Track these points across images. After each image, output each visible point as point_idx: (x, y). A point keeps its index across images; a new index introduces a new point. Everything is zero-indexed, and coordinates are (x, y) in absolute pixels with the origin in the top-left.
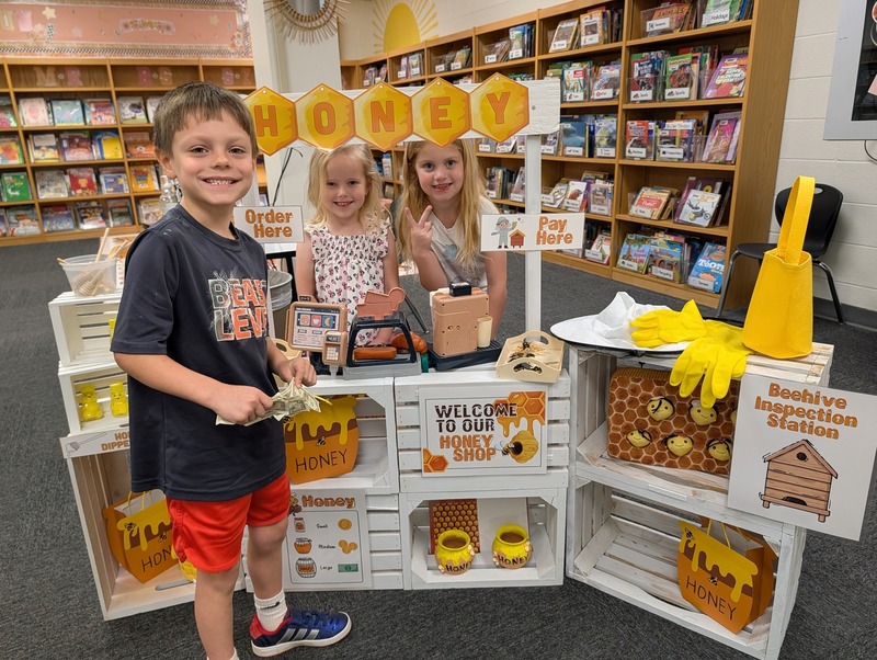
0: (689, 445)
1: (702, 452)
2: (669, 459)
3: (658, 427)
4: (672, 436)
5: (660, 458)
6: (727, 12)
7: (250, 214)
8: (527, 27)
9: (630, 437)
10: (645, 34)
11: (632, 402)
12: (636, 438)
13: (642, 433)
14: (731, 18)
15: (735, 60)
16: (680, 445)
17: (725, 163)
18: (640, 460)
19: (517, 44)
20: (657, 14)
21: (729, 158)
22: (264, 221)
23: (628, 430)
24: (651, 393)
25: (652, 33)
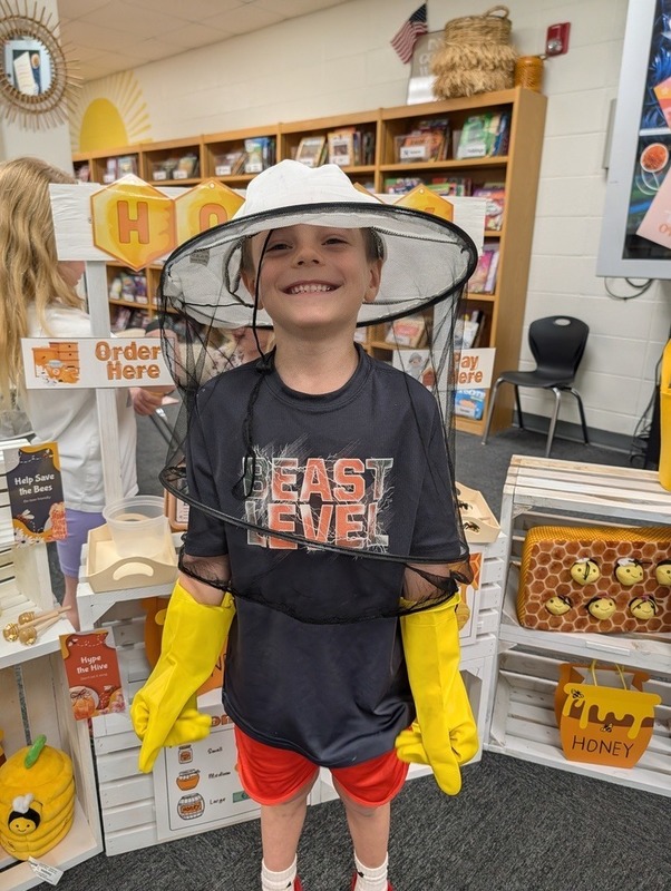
0: (612, 609)
1: (624, 612)
2: (589, 624)
3: (581, 591)
4: (596, 599)
5: (581, 624)
6: (483, 147)
7: (103, 348)
8: (266, 140)
9: (550, 605)
10: (400, 160)
11: (555, 567)
12: (558, 605)
13: (562, 598)
14: (487, 152)
15: (489, 194)
16: (604, 608)
17: (484, 293)
18: (559, 628)
19: (255, 157)
20: (408, 141)
21: (489, 288)
22: (121, 357)
23: (548, 596)
24: (576, 556)
25: (405, 160)
